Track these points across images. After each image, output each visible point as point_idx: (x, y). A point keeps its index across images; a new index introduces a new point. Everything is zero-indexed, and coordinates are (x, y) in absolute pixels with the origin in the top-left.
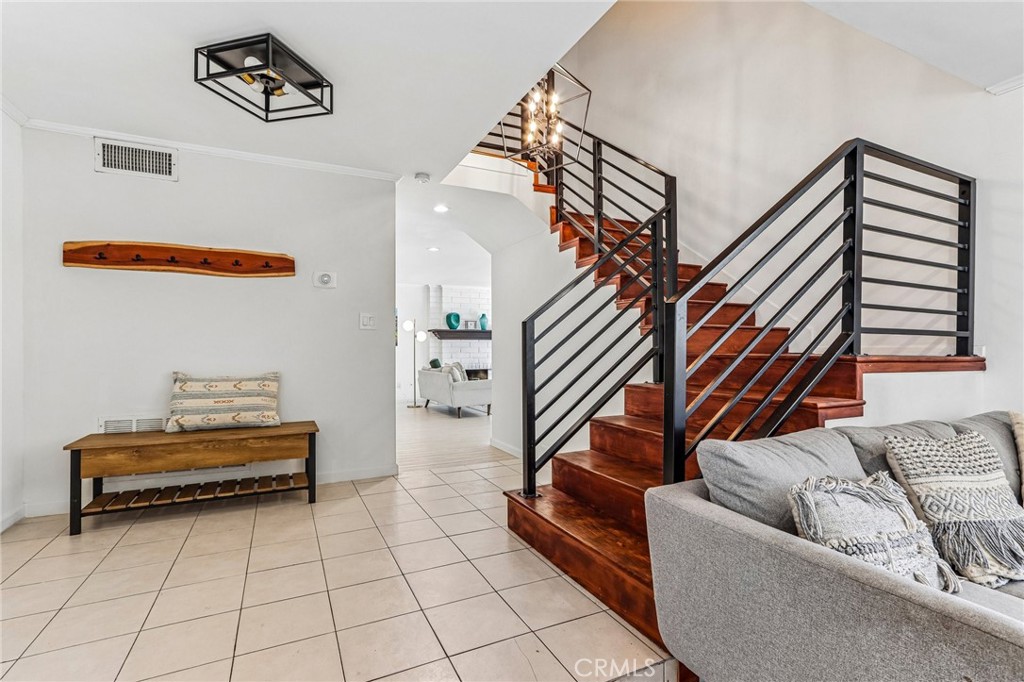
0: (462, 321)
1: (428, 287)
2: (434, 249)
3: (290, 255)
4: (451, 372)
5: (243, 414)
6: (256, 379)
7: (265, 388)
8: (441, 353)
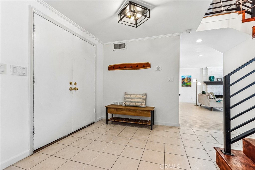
0: (215, 79)
1: (202, 68)
2: (201, 55)
3: (149, 63)
4: (209, 95)
5: (137, 103)
6: (141, 95)
7: (143, 97)
8: (207, 89)
